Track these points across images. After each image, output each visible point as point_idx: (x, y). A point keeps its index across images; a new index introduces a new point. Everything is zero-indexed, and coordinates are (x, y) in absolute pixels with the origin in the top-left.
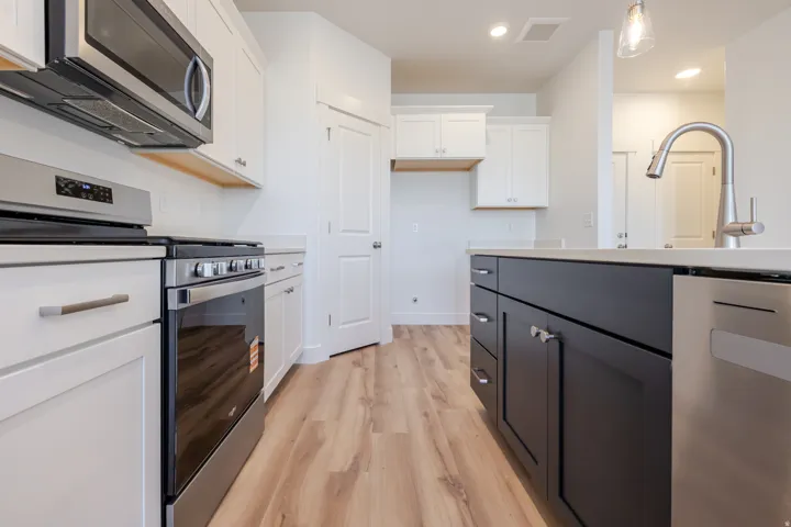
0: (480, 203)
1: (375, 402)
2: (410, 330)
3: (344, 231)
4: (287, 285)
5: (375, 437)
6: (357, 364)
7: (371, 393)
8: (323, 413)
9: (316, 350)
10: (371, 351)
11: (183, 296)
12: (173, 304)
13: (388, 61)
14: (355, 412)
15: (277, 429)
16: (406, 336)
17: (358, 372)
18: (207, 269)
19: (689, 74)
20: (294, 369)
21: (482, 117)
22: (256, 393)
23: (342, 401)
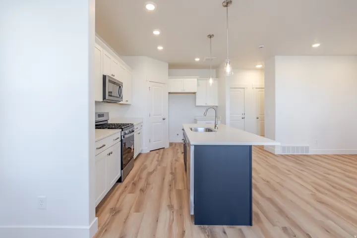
0: (197, 105)
1: (160, 161)
2: (176, 144)
3: (154, 115)
4: (139, 132)
5: (159, 167)
6: (157, 153)
7: (160, 159)
8: (147, 163)
9: (146, 149)
10: (162, 150)
11: (124, 137)
12: (123, 138)
13: (167, 65)
14: (155, 163)
15: (137, 165)
16: (174, 145)
17: (157, 155)
18: (127, 132)
19: (259, 66)
20: (140, 154)
21: (196, 80)
22: (132, 157)
23: (152, 160)
